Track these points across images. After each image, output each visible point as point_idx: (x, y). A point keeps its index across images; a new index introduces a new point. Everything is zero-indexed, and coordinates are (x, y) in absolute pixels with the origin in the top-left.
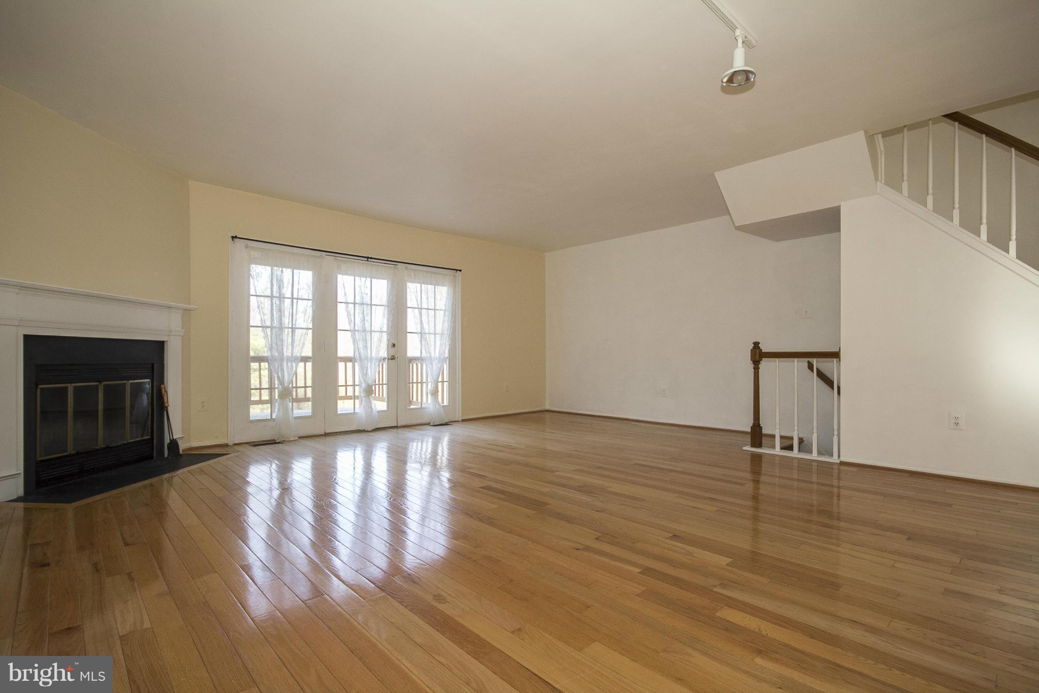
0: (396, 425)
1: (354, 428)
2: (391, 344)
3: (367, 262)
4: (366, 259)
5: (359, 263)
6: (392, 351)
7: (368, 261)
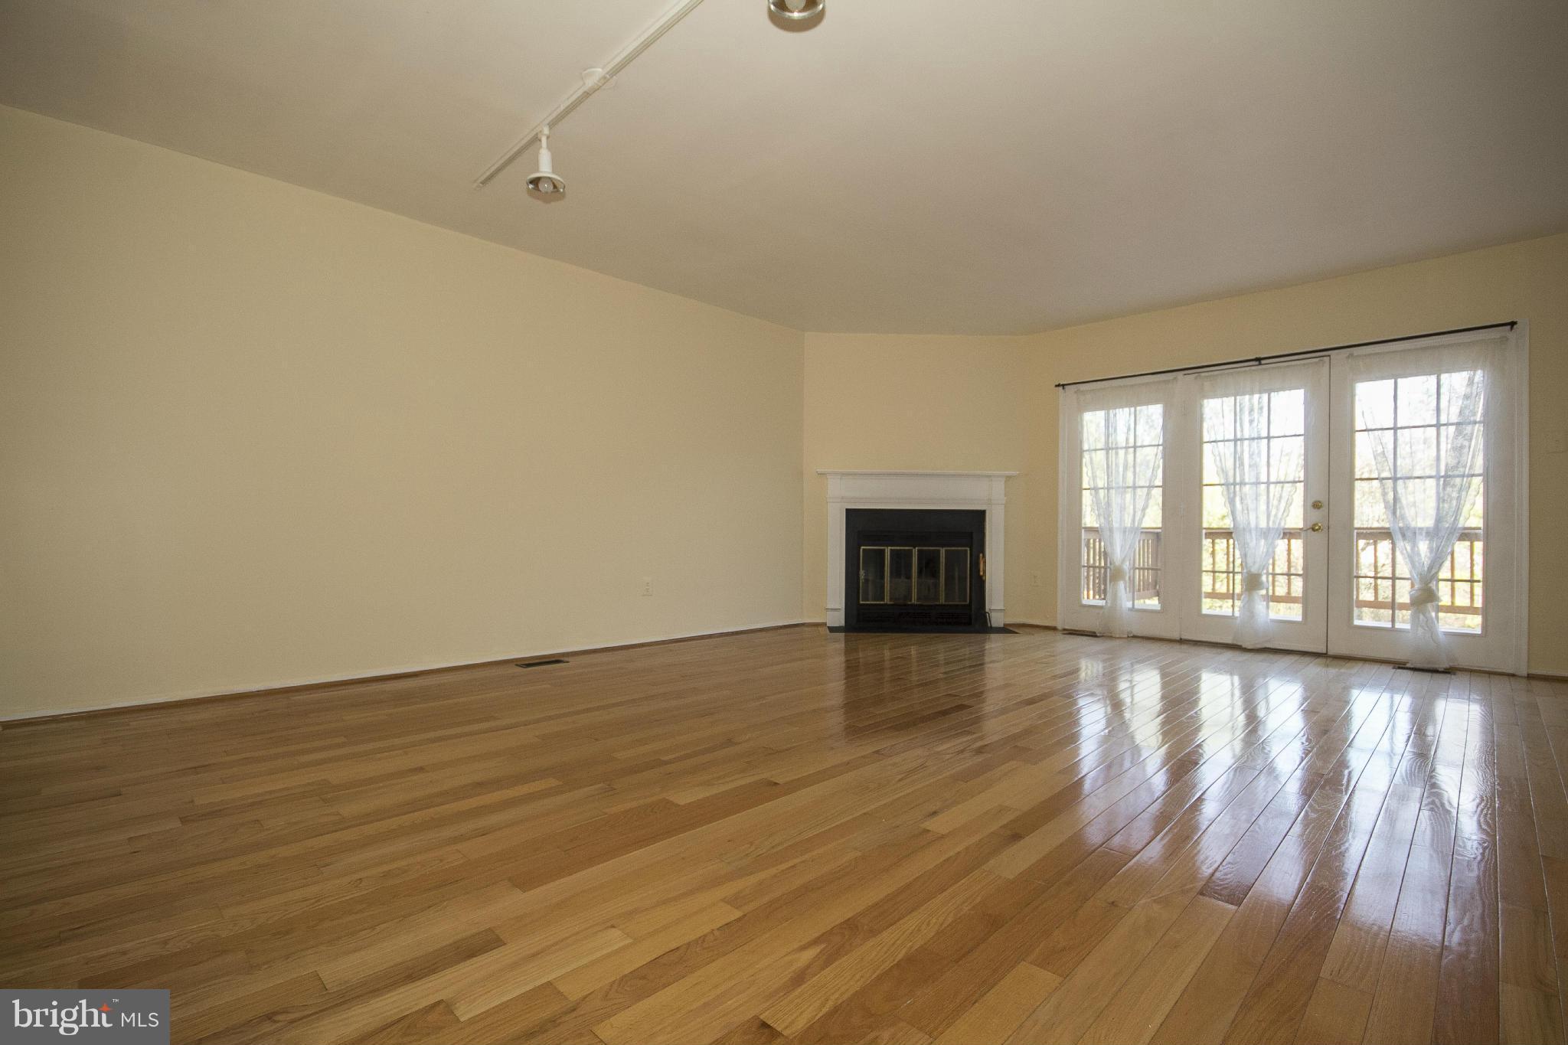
0: (1324, 651)
1: (1229, 640)
2: (1310, 503)
3: (1260, 367)
4: (1257, 363)
5: (1239, 372)
6: (1316, 516)
7: (1260, 364)
